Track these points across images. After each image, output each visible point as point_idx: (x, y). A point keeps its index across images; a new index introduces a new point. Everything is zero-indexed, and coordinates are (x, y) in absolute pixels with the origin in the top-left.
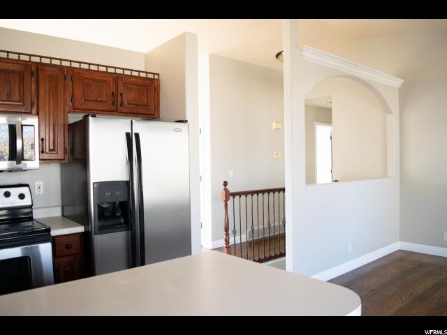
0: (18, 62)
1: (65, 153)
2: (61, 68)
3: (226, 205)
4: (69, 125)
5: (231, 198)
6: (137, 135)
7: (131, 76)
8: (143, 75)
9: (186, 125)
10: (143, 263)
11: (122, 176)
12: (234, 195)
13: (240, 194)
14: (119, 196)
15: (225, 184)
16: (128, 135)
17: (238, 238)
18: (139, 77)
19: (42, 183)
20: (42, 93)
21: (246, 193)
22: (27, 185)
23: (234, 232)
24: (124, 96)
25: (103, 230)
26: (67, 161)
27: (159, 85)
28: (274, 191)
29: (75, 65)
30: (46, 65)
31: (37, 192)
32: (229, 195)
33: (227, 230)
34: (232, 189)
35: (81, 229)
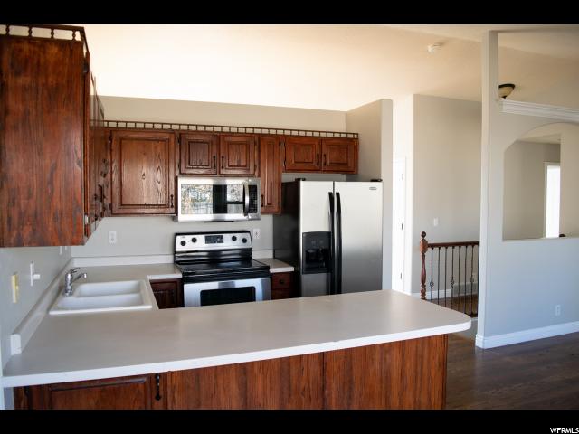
0: (245, 135)
1: (279, 207)
2: (276, 136)
3: (424, 256)
4: (283, 184)
5: (430, 249)
6: (338, 194)
7: (334, 138)
8: (343, 136)
9: (380, 184)
10: (340, 292)
11: (325, 228)
12: (433, 246)
13: (439, 246)
14: (322, 244)
15: (424, 234)
16: (331, 194)
17: (435, 293)
18: (340, 138)
19: (258, 230)
20: (262, 158)
21: (446, 245)
22: (248, 232)
23: (432, 284)
24: (328, 158)
25: (309, 270)
26: (280, 213)
27: (358, 144)
28: (466, 244)
29: (288, 133)
30: (265, 135)
31: (254, 237)
32: (426, 246)
33: (423, 281)
34: (430, 240)
35: (291, 269)
